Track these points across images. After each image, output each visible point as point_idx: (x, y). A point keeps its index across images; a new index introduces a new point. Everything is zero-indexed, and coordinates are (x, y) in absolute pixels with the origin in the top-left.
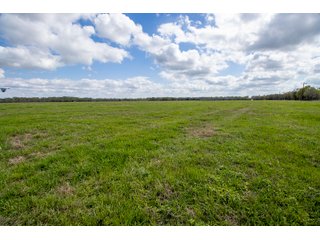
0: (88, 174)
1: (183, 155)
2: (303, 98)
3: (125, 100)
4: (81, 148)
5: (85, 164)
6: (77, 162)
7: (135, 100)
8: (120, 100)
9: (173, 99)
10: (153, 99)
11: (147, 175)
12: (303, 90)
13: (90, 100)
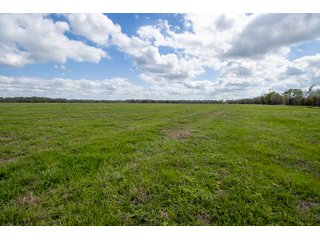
0: (56, 181)
1: (160, 157)
2: (270, 103)
3: (104, 101)
4: (49, 153)
5: (52, 170)
6: (44, 169)
7: (114, 102)
8: (97, 102)
9: (153, 102)
10: (133, 101)
11: (122, 179)
12: (269, 95)
13: (63, 101)
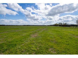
0: (6, 50)
2: (56, 26)
3: (16, 25)
7: (19, 26)
8: (14, 26)
9: (30, 25)
10: (25, 25)
11: (20, 48)
12: (56, 24)
13: (4, 25)
